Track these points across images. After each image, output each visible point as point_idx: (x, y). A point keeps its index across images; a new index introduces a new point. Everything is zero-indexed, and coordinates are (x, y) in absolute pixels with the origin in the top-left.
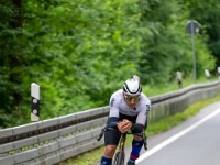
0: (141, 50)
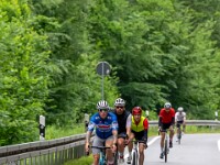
0: (49, 87)
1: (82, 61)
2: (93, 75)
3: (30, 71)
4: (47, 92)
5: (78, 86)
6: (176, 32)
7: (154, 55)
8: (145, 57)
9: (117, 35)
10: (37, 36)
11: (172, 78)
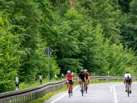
0: (20, 62)
1: (37, 48)
2: (43, 55)
3: (10, 54)
4: (20, 65)
5: (36, 61)
6: (86, 30)
7: (75, 43)
8: (70, 44)
9: (55, 34)
10: (13, 36)
11: (85, 55)
